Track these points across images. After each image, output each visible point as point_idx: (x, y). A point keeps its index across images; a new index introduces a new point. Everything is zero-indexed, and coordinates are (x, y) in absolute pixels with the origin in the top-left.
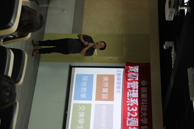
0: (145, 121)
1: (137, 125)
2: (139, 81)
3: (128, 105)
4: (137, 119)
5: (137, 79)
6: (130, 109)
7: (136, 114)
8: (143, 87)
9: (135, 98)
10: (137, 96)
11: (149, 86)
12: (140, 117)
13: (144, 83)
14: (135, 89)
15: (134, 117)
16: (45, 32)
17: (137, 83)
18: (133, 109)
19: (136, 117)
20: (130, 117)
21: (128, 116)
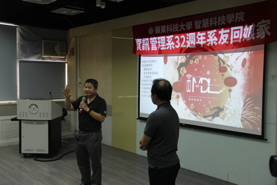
0: (189, 25)
1: (194, 34)
2: (149, 36)
3: (174, 48)
4: (187, 35)
5: (147, 39)
6: (177, 45)
7: (183, 36)
8: (154, 32)
9: (166, 39)
10: (164, 37)
11: (154, 25)
12: (186, 32)
13: (151, 31)
14: (157, 40)
15: (186, 40)
16: (110, 145)
17: (151, 39)
18: (177, 42)
19: (186, 36)
20: (186, 44)
21: (185, 46)
